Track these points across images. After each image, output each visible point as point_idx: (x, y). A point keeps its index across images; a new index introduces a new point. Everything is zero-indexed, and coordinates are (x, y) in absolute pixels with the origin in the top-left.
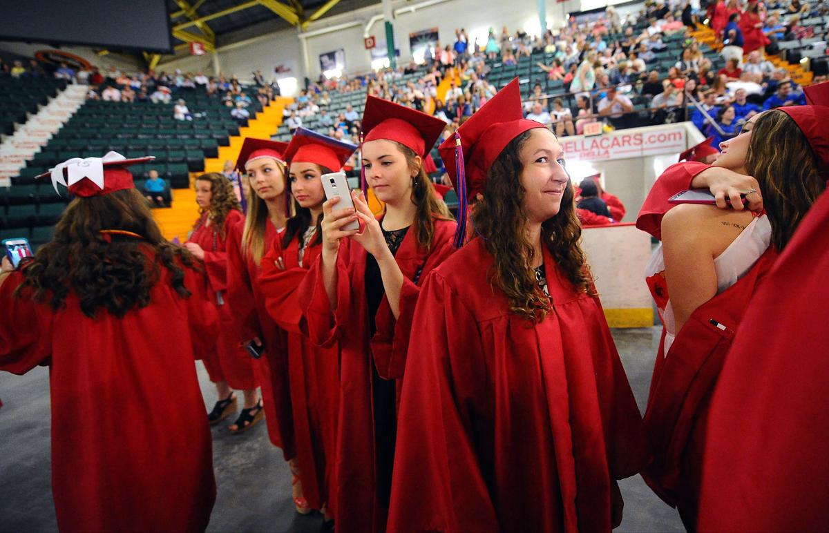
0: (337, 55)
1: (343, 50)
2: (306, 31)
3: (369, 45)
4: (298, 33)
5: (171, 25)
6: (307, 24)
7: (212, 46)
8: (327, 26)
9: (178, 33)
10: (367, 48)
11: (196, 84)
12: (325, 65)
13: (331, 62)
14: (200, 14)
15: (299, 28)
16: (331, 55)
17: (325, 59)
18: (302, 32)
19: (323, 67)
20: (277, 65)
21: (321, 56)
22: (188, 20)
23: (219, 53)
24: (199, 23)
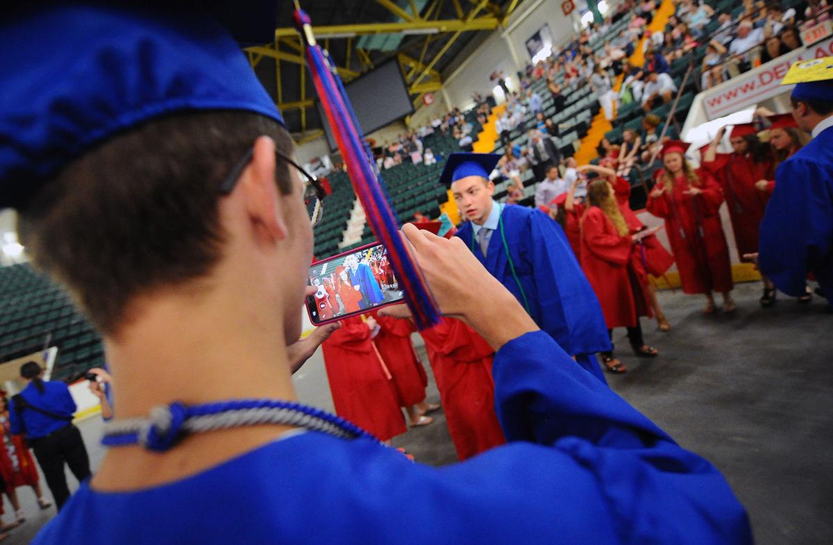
0: (542, 34)
1: (546, 25)
2: (508, 27)
3: (567, 10)
4: (500, 34)
5: (408, 86)
6: (507, 20)
7: (439, 83)
8: (525, 10)
9: (414, 89)
10: (566, 14)
11: (434, 128)
12: (533, 50)
13: (538, 43)
14: (426, 64)
15: (500, 28)
16: (537, 37)
17: (532, 43)
18: (504, 30)
19: (532, 53)
20: (490, 73)
21: (527, 42)
22: (419, 75)
23: (446, 87)
24: (427, 72)
